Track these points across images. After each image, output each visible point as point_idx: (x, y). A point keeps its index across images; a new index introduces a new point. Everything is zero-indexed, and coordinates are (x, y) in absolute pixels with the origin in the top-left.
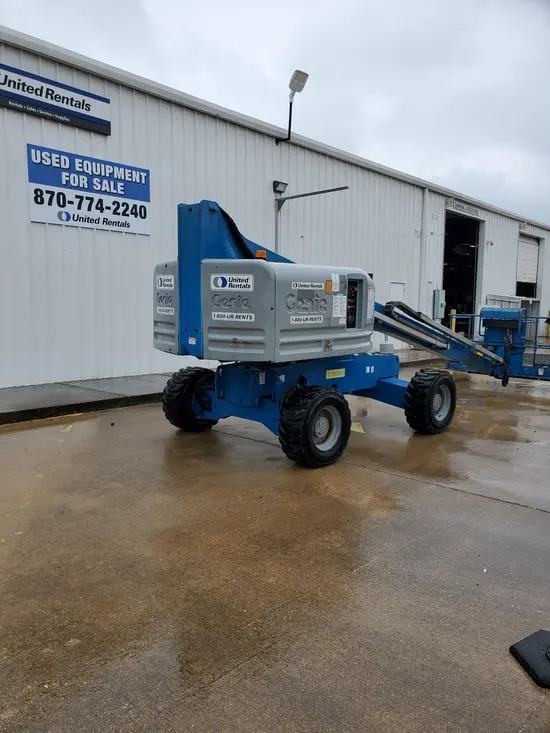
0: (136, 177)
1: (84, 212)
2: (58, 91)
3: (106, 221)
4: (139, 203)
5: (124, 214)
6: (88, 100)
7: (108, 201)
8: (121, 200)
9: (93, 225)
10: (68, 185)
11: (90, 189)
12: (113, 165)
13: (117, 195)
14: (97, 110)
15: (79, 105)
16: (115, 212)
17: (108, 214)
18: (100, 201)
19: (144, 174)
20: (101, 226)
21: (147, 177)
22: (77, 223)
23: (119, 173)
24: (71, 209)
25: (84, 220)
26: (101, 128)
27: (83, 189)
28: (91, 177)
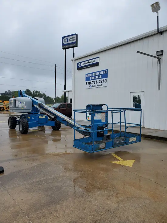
0: (104, 72)
1: (94, 85)
2: (90, 61)
3: (98, 85)
4: (105, 79)
5: (101, 83)
6: (95, 60)
7: (98, 80)
8: (101, 79)
9: (95, 87)
10: (91, 80)
11: (95, 79)
12: (99, 71)
13: (100, 78)
14: (97, 61)
15: (93, 62)
16: (99, 83)
17: (98, 84)
18: (97, 81)
19: (106, 71)
20: (97, 87)
21: (107, 72)
22: (93, 87)
23: (101, 73)
24: (91, 85)
25: (93, 86)
26: (97, 64)
27: (94, 79)
28: (95, 76)
